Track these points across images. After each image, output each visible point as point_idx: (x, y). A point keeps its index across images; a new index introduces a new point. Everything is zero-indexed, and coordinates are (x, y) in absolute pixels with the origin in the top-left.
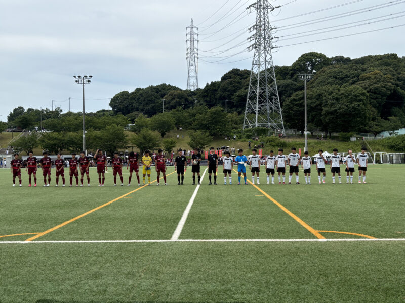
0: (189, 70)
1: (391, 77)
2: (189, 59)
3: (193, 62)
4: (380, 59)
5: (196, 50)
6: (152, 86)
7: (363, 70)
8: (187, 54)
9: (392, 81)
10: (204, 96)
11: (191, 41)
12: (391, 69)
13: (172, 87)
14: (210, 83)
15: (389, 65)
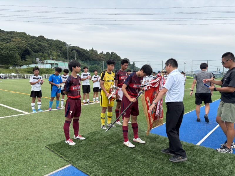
1: (25, 42)
4: (19, 34)
7: (12, 37)
9: (26, 44)
12: (25, 39)
15: (24, 37)
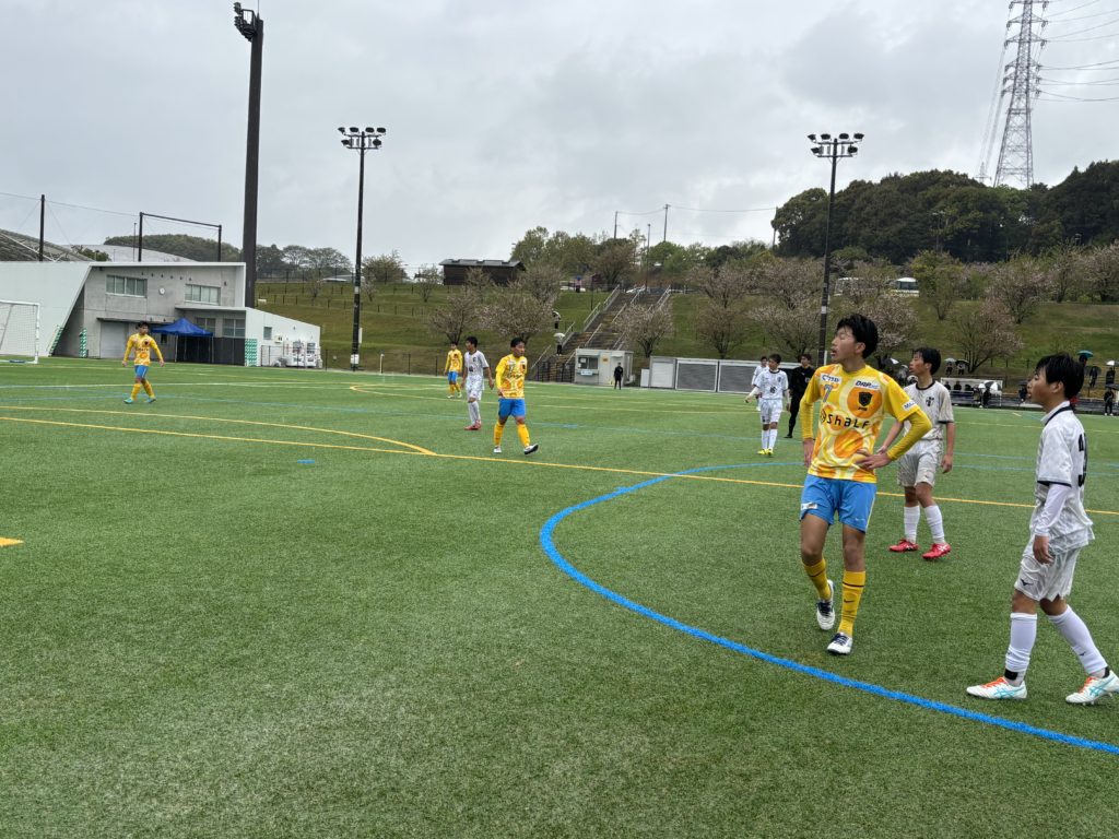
0: (1006, 129)
2: (1008, 96)
3: (1022, 105)
5: (1033, 69)
6: (896, 175)
8: (1005, 80)
10: (1064, 207)
11: (1021, 42)
13: (957, 175)
14: (1082, 169)
